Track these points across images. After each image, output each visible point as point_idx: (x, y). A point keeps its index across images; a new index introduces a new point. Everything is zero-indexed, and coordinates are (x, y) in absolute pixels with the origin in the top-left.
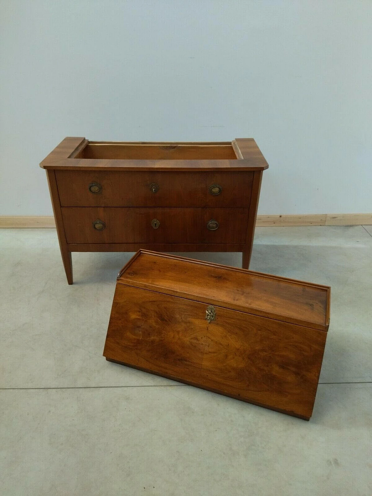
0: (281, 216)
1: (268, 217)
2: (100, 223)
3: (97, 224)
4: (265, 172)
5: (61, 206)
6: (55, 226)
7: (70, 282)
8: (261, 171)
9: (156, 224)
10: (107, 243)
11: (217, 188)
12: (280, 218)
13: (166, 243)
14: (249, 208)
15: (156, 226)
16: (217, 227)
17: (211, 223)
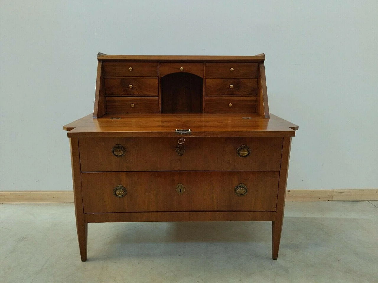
0: (289, 191)
2: (121, 189)
3: (118, 191)
5: (81, 171)
6: (73, 200)
7: (84, 258)
9: (180, 190)
10: (128, 212)
12: (288, 193)
13: (191, 211)
14: (280, 172)
15: (180, 191)
16: (246, 193)
17: (240, 188)
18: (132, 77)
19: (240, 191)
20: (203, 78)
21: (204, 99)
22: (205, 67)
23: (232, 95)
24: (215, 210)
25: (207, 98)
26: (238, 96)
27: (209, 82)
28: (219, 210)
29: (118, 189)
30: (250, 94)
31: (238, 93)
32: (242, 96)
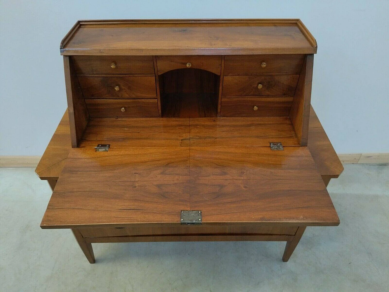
18: (117, 75)
20: (220, 76)
21: (219, 101)
22: (223, 62)
23: (260, 95)
25: (223, 100)
26: (268, 96)
27: (228, 80)
30: (284, 94)
31: (267, 93)
32: (273, 96)
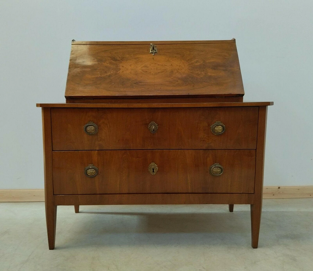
0: (279, 188)
1: (267, 188)
2: (93, 168)
3: (89, 170)
4: (269, 107)
5: (52, 149)
7: (52, 246)
8: (267, 107)
9: (153, 169)
10: (99, 194)
11: (220, 126)
12: (278, 189)
13: (165, 193)
14: (256, 149)
15: (153, 171)
16: (222, 172)
17: (215, 167)
19: (215, 170)
24: (190, 192)
28: (194, 192)
29: (89, 169)
